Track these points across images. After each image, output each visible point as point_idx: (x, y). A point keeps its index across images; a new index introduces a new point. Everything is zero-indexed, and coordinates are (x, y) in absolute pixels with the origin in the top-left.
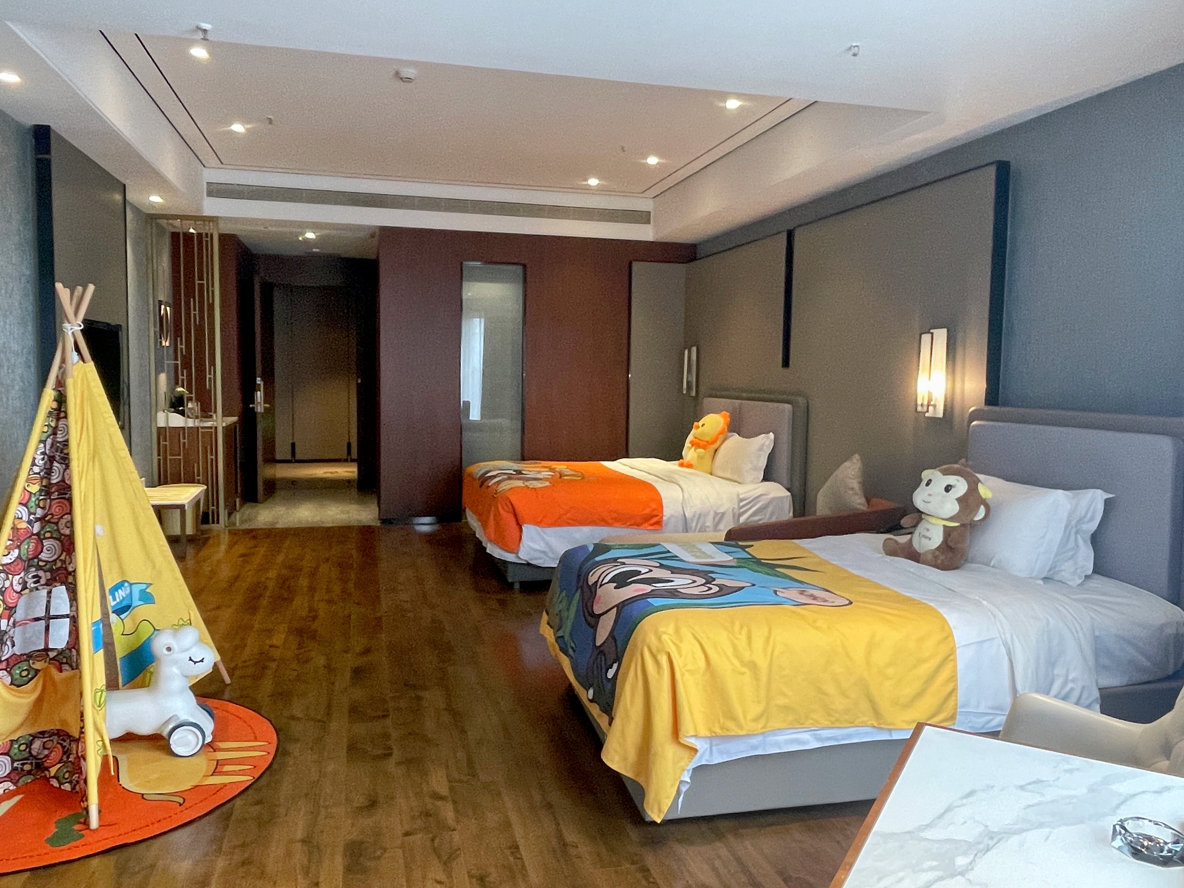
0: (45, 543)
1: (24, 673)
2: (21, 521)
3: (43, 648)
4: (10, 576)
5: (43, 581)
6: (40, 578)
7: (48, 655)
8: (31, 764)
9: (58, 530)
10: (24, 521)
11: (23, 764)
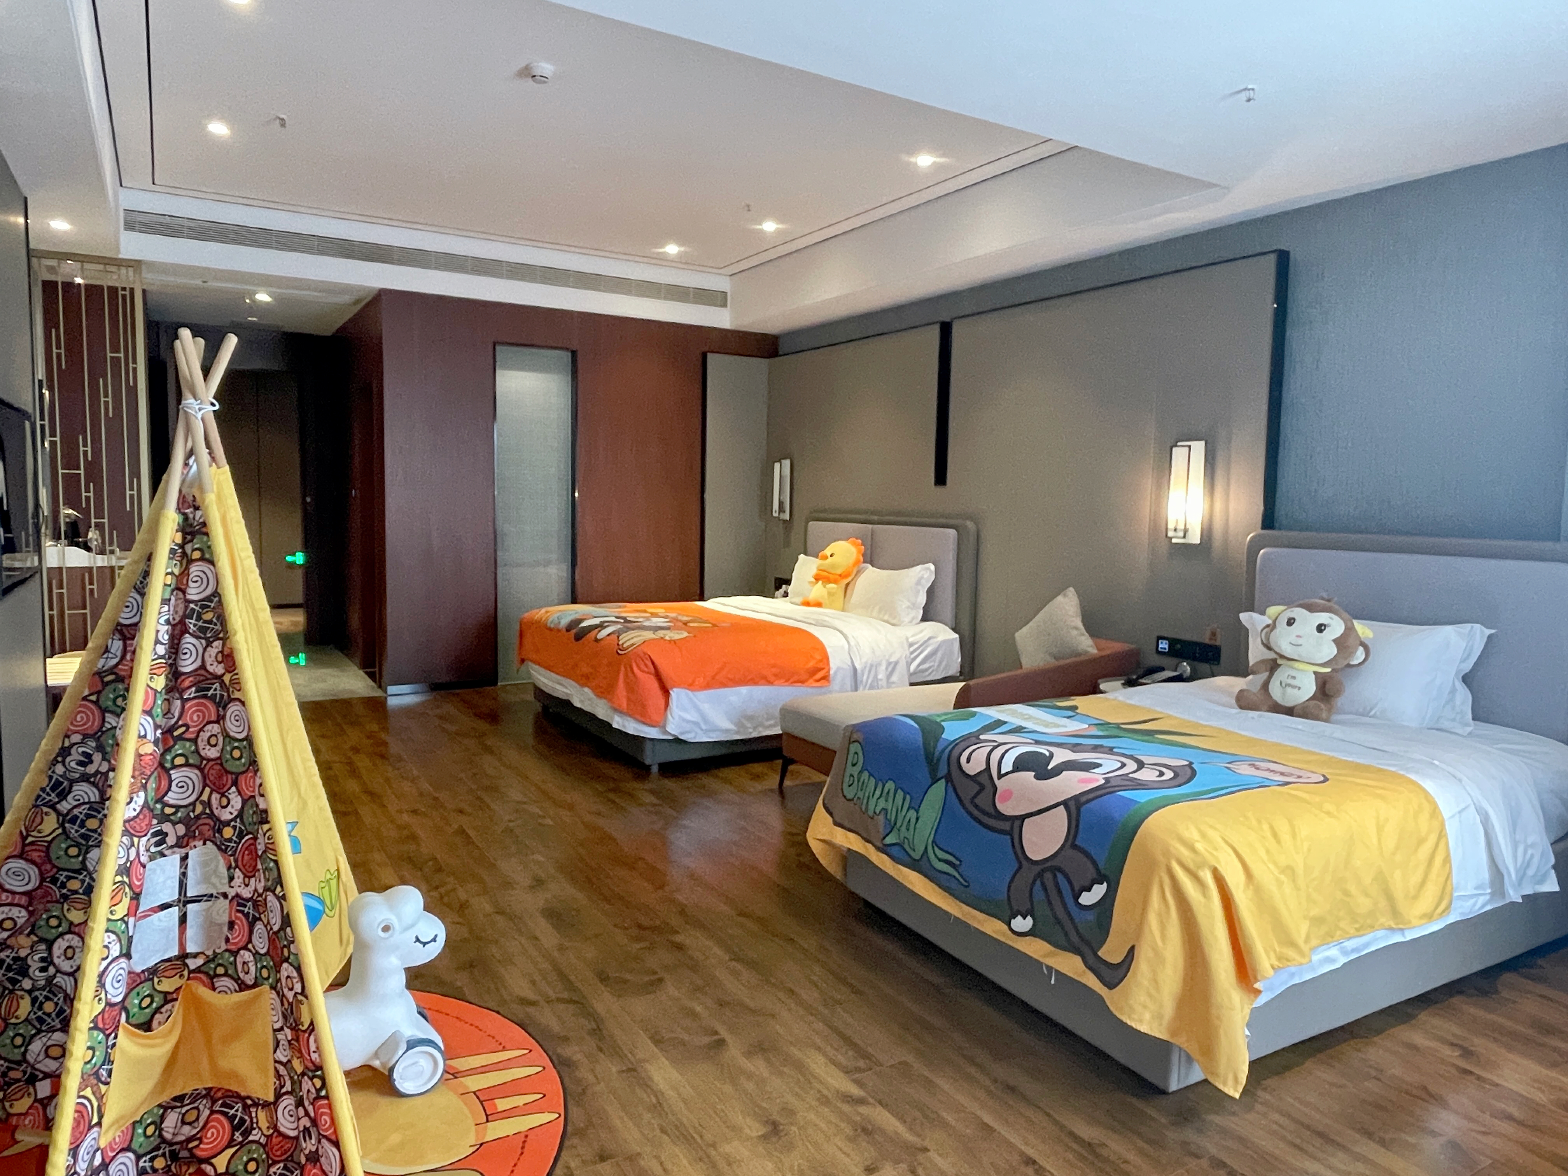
0: (174, 774)
1: (147, 1001)
2: (145, 741)
3: (177, 953)
4: (136, 840)
5: (171, 840)
6: (166, 834)
7: (186, 965)
8: (164, 1155)
9: (197, 751)
10: (150, 742)
11: (152, 1160)
